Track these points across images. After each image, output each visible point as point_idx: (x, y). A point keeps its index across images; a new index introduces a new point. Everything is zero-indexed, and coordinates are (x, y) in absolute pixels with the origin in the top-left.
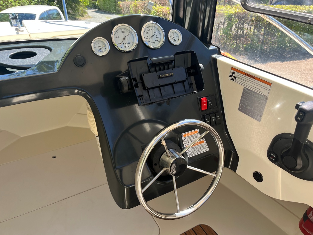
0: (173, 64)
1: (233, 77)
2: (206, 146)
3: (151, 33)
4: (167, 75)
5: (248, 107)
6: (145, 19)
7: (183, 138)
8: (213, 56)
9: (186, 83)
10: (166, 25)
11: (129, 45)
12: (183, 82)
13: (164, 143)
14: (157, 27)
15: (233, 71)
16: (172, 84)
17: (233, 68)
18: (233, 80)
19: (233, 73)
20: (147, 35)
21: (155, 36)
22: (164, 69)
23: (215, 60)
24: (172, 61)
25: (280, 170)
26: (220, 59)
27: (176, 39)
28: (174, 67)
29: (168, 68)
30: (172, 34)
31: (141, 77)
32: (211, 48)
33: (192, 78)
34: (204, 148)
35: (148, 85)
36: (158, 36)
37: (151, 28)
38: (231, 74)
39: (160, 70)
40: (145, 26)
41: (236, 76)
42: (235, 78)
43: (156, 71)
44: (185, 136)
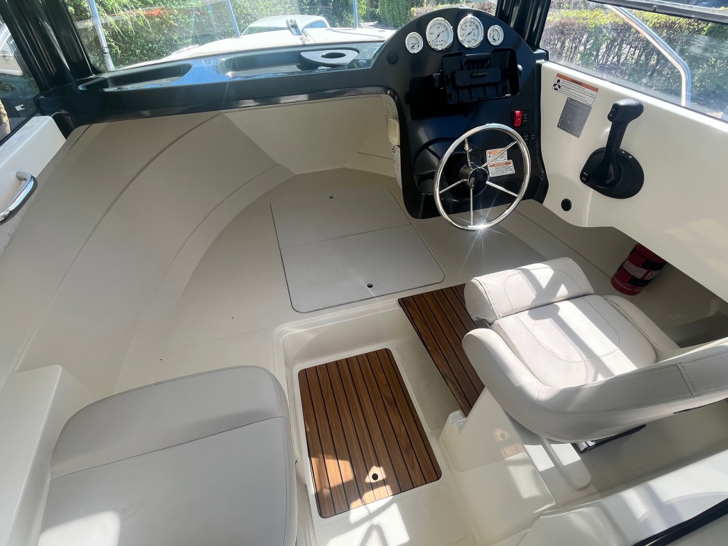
0: (488, 63)
1: (557, 86)
2: (513, 168)
3: (468, 30)
4: (481, 74)
5: (569, 122)
6: (463, 13)
7: (488, 155)
8: (538, 62)
9: (500, 87)
10: (486, 20)
11: (442, 43)
12: (496, 84)
13: (467, 147)
14: (476, 22)
15: (558, 78)
16: (484, 86)
17: (559, 75)
18: (557, 90)
19: (559, 81)
20: (463, 32)
21: (472, 34)
22: (478, 68)
23: (539, 66)
24: (488, 59)
25: (592, 190)
26: (546, 65)
27: (496, 38)
28: (489, 66)
29: (483, 67)
30: (492, 32)
31: (453, 74)
32: (539, 51)
33: (508, 81)
34: (510, 170)
35: (459, 83)
36: (476, 34)
37: (469, 24)
38: (556, 83)
39: (473, 68)
40: (461, 22)
41: (560, 85)
42: (560, 87)
43: (468, 69)
44: (490, 153)
